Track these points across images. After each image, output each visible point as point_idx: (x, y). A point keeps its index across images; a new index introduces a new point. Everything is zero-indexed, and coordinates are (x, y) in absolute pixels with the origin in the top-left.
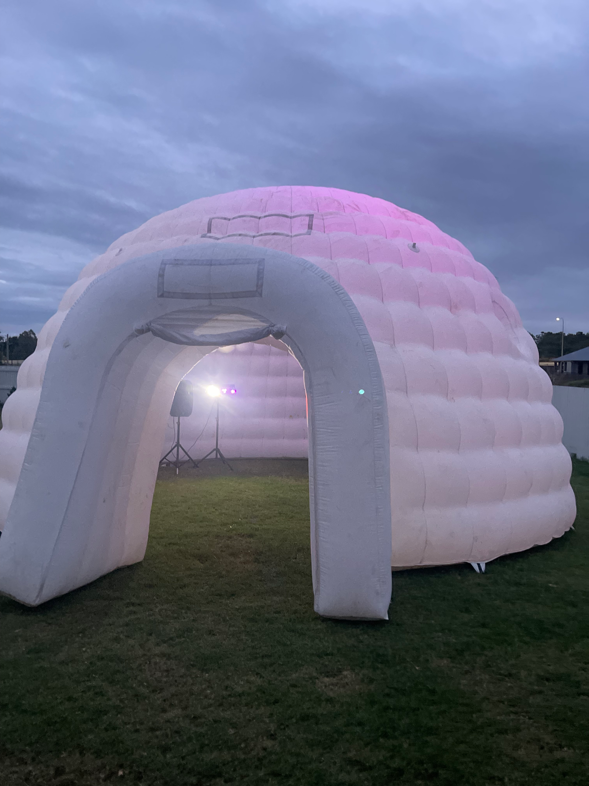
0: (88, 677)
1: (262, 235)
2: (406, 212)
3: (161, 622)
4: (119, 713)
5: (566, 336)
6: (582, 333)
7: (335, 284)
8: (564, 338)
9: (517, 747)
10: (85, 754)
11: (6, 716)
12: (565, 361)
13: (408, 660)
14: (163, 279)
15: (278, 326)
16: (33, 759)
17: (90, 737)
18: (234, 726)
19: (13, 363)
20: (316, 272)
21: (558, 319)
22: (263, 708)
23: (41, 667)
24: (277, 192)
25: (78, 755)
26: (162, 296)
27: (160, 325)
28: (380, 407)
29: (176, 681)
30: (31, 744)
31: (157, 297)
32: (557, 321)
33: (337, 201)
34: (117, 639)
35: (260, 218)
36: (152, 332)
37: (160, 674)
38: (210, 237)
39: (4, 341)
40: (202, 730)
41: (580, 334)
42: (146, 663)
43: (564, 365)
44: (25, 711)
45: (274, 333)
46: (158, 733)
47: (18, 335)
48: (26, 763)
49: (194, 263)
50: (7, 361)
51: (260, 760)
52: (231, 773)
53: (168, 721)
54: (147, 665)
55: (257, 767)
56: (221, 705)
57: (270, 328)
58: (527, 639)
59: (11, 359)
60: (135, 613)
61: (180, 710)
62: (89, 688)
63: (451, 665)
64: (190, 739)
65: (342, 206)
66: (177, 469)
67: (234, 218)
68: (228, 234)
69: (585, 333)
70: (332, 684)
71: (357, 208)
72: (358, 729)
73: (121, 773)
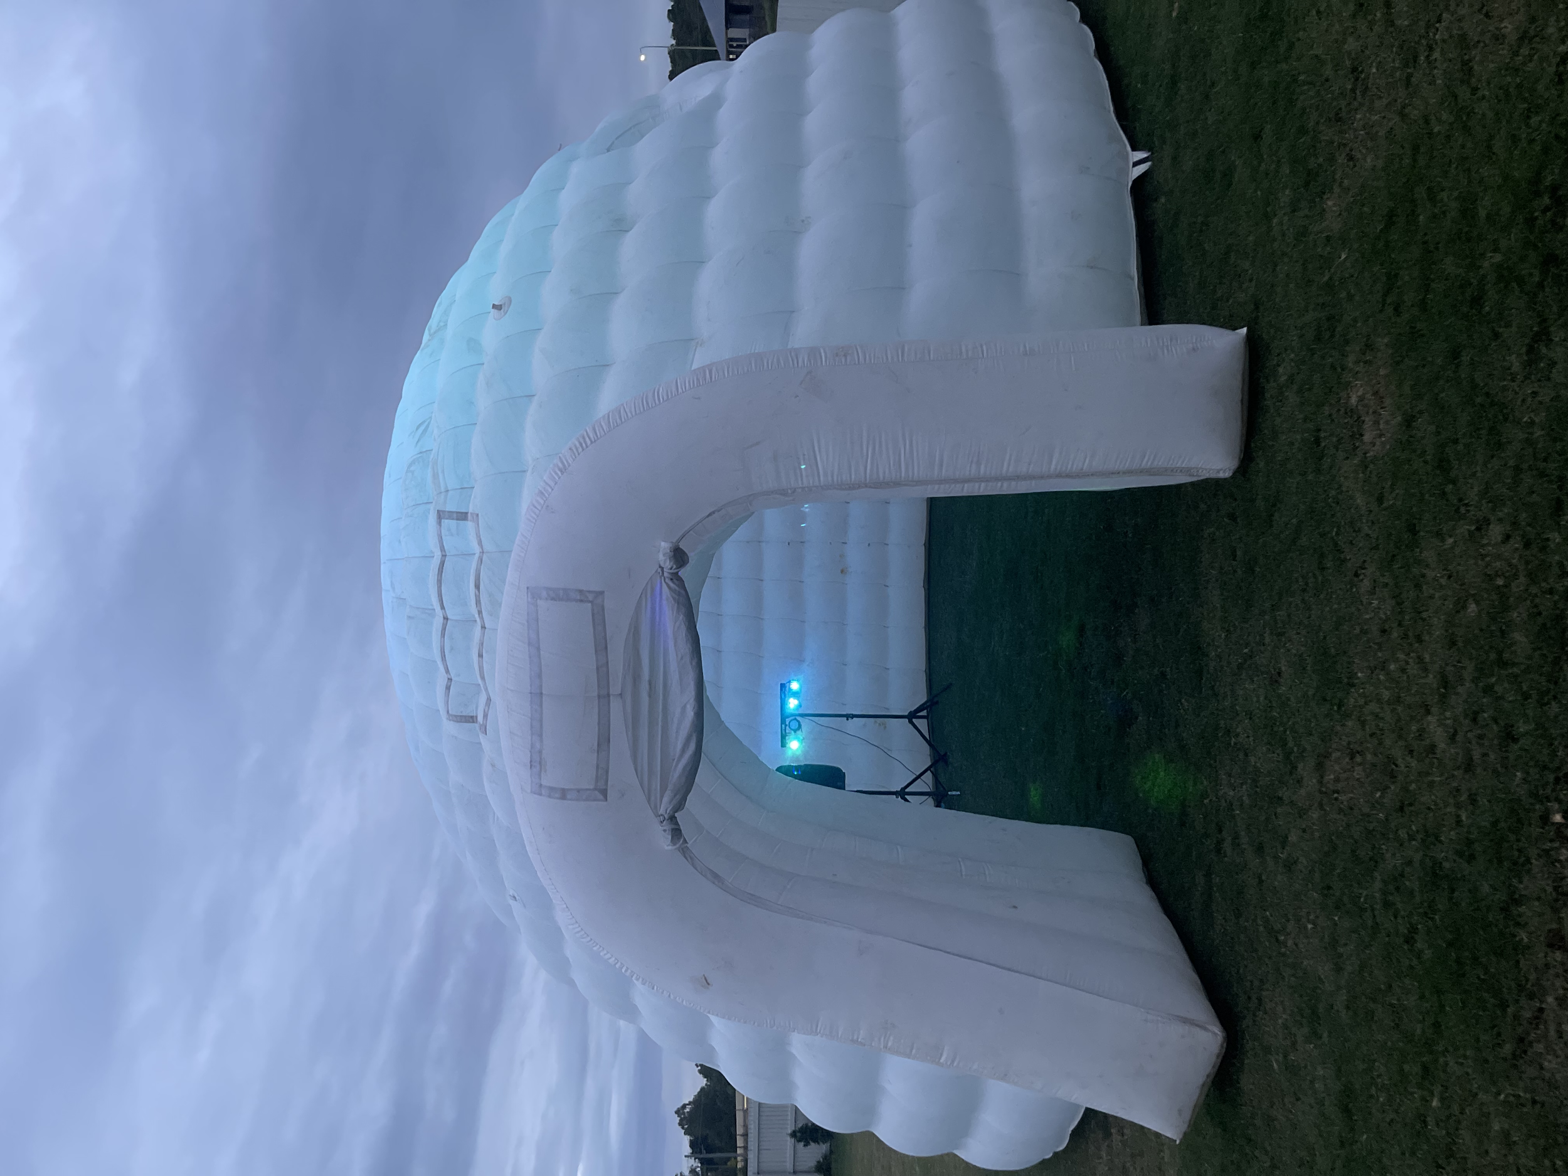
0: (1365, 910)
1: (480, 612)
2: (429, 330)
3: (1255, 781)
4: (1437, 838)
5: (676, 43)
6: (669, 10)
7: (575, 446)
8: (682, 45)
9: (1499, 38)
10: (1521, 896)
11: (1447, 1064)
12: (727, 42)
13: (1326, 278)
14: (569, 790)
15: (661, 557)
16: (1531, 996)
17: (1486, 888)
18: (1461, 606)
19: (742, 1145)
20: (552, 484)
21: (643, 58)
22: (1425, 554)
23: (1348, 1008)
24: (393, 589)
25: (1523, 909)
26: (604, 793)
27: (662, 797)
28: (822, 351)
29: (1372, 735)
30: (1503, 1005)
31: (605, 803)
32: (645, 59)
33: (410, 466)
34: (1290, 866)
35: (446, 618)
36: (676, 812)
37: (1359, 769)
38: (485, 716)
39: (699, 1165)
40: (1470, 666)
41: (672, 14)
42: (1336, 799)
43: (735, 44)
44: (1437, 1025)
45: (675, 567)
46: (1476, 755)
47: (686, 1139)
48: (1541, 1010)
49: (537, 728)
50: (739, 1156)
51: (1527, 545)
52: (1556, 597)
53: (1453, 738)
54: (1342, 798)
55: (1543, 549)
56: (1419, 639)
57: (666, 574)
58: (1283, 46)
59: (734, 1148)
60: (1236, 837)
61: (1429, 718)
62: (1387, 905)
63: (1336, 190)
64: (1488, 690)
65: (420, 455)
66: (949, 793)
67: (447, 671)
68: (480, 682)
69: (669, 5)
70: (1376, 423)
71: (423, 428)
72: (1465, 358)
73: (1558, 818)
